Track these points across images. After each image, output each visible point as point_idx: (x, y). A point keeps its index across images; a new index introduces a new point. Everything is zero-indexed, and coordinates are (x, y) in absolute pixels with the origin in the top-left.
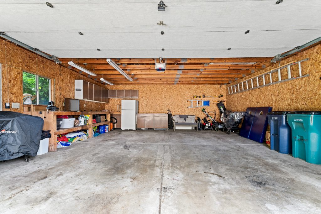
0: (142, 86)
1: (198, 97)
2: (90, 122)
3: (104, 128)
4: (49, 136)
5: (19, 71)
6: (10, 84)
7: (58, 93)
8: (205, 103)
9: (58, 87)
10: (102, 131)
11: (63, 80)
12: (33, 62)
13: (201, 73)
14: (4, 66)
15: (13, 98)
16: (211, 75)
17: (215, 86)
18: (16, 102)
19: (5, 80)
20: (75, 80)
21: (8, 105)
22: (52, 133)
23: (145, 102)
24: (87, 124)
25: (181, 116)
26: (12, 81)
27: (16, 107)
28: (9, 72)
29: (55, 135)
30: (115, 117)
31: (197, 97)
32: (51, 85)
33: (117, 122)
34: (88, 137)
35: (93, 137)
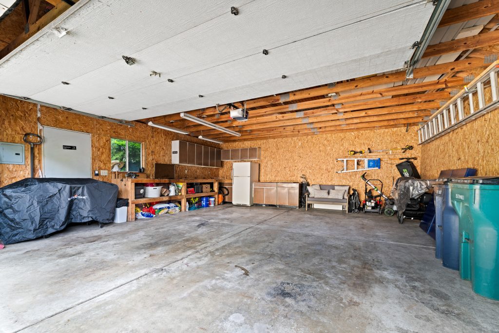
0: (265, 141)
1: (357, 152)
2: (183, 192)
3: (208, 201)
4: (127, 205)
5: (108, 139)
6: (99, 152)
7: (150, 158)
8: (371, 164)
9: (150, 152)
10: (204, 204)
11: (156, 143)
12: (122, 127)
13: (336, 112)
14: (93, 136)
15: (102, 165)
16: (366, 111)
17: (395, 129)
18: (105, 169)
19: (94, 149)
20: (173, 142)
21: (97, 172)
22: (130, 201)
23: (269, 166)
24: (180, 194)
25: (322, 187)
26: (101, 149)
27: (105, 174)
28: (99, 140)
29: (132, 203)
30: (227, 187)
31: (355, 153)
32: (142, 149)
33: (228, 193)
34: (181, 211)
35: (187, 210)
